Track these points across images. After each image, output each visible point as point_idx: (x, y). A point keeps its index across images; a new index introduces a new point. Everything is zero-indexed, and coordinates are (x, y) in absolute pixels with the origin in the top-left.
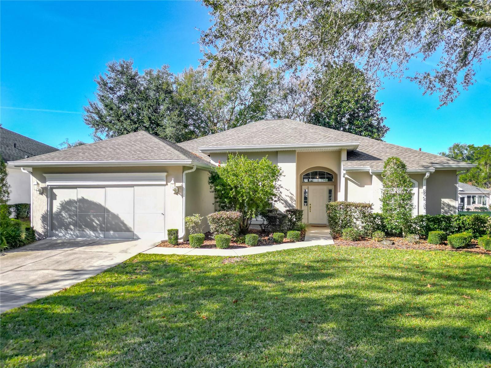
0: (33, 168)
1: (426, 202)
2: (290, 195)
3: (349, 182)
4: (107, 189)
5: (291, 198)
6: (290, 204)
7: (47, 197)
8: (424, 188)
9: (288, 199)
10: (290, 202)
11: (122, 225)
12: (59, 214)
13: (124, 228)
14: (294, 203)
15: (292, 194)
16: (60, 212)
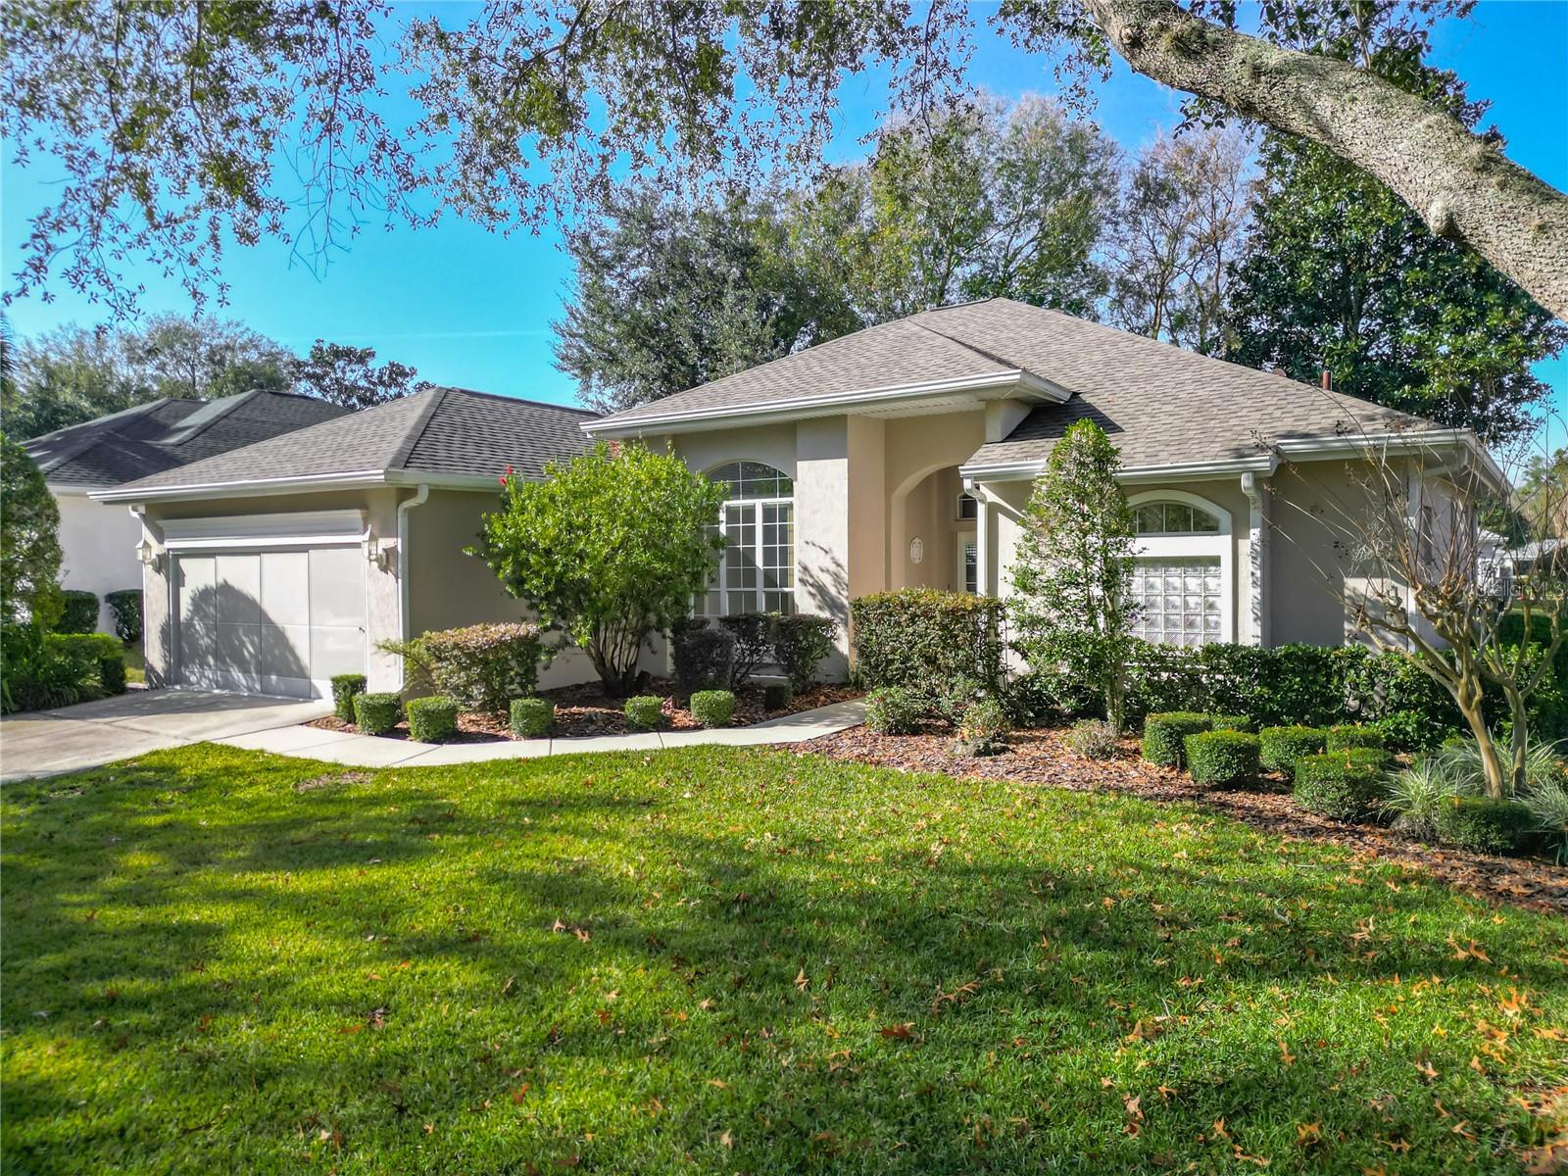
0: (148, 507)
1: (1263, 594)
2: (833, 568)
3: (1002, 519)
4: (265, 556)
5: (836, 577)
6: (832, 599)
7: (168, 581)
8: (1255, 534)
9: (827, 581)
10: (833, 591)
11: (291, 659)
12: (190, 624)
13: (295, 668)
14: (845, 593)
15: (839, 565)
16: (192, 619)
